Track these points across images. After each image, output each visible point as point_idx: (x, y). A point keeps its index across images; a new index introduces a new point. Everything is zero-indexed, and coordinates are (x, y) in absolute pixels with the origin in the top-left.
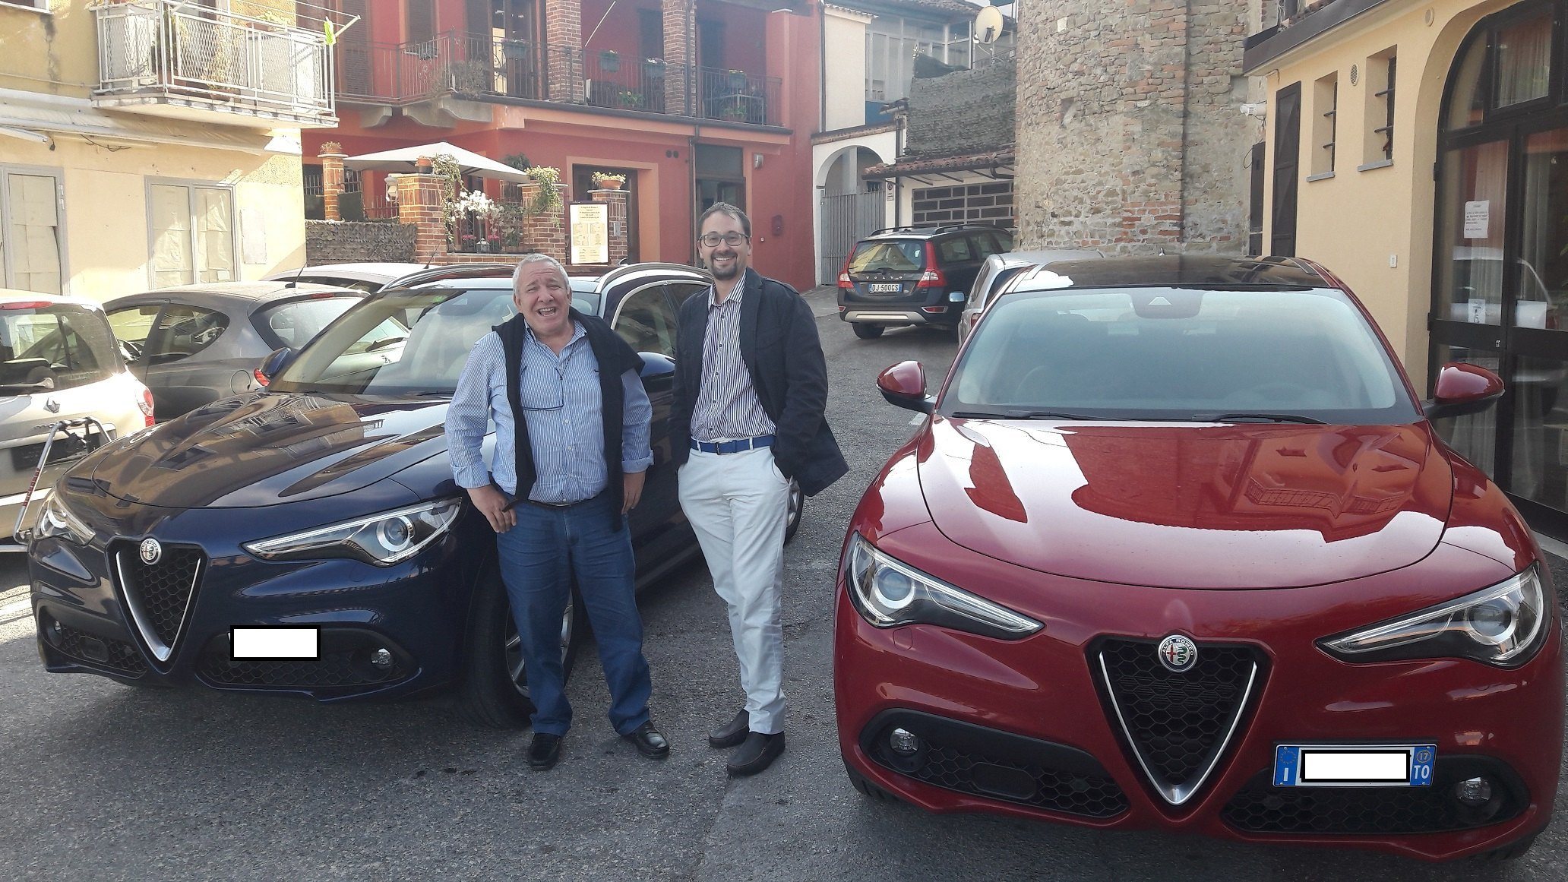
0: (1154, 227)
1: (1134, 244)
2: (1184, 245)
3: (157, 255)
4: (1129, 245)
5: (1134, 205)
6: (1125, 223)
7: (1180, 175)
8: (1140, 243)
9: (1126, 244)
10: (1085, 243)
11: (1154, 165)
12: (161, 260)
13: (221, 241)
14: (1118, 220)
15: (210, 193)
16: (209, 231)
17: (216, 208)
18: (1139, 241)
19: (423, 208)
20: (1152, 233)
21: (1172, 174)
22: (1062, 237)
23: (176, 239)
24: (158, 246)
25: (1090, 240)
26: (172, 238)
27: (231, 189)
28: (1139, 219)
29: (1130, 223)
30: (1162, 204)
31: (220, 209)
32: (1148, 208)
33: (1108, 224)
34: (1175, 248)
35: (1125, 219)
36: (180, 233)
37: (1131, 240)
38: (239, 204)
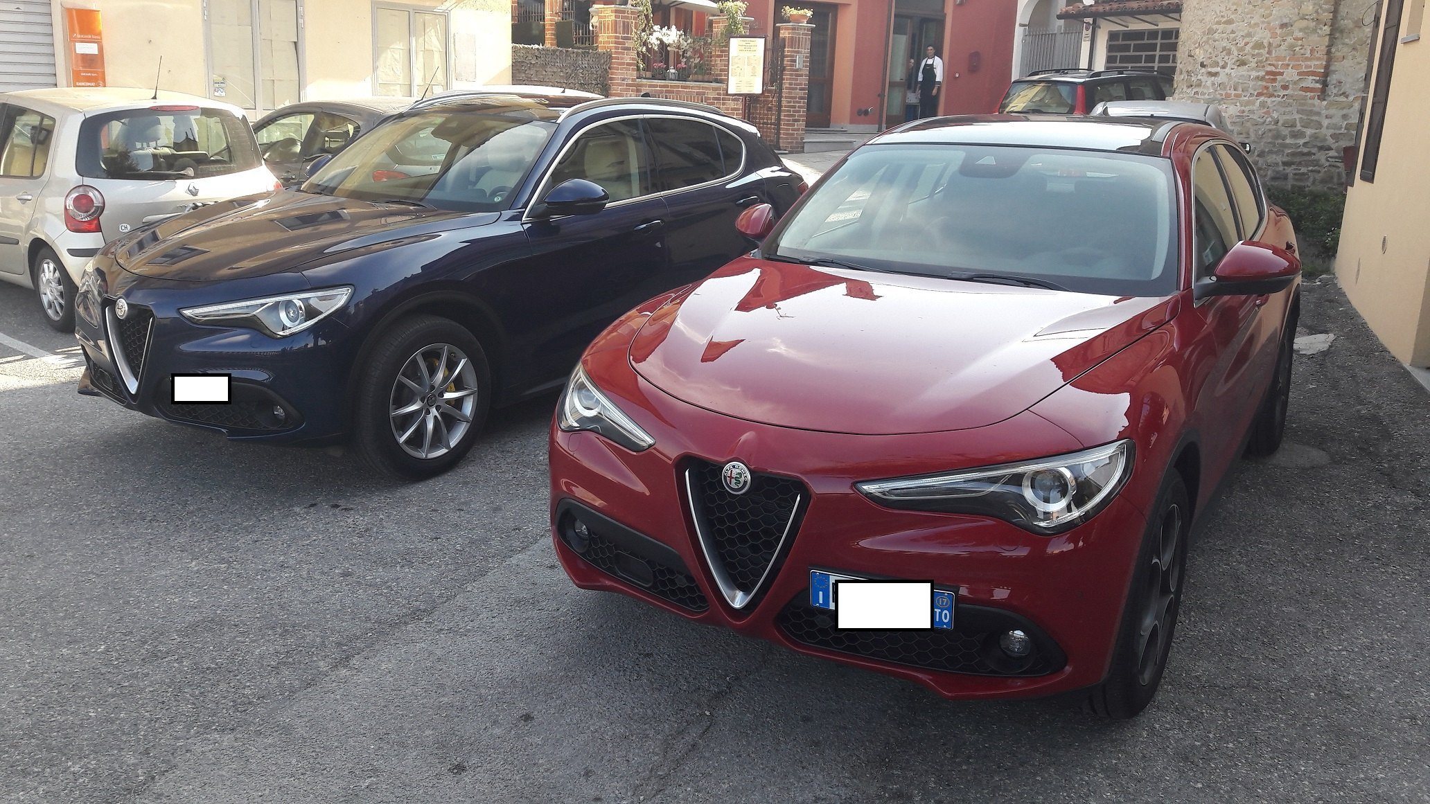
0: (1295, 83)
1: (1274, 99)
2: (1325, 103)
3: (380, 69)
4: (1269, 100)
5: (1278, 59)
6: (1267, 77)
7: (1329, 30)
8: (1279, 99)
9: (1266, 99)
10: (1228, 96)
11: (1303, 18)
12: (384, 74)
13: (437, 60)
14: (1262, 73)
15: (427, 17)
16: (425, 50)
17: (433, 30)
18: (1279, 96)
19: (617, 38)
20: (1294, 90)
21: (1321, 29)
22: (1208, 87)
23: (397, 56)
24: (380, 63)
25: (1233, 92)
26: (393, 56)
27: (446, 14)
28: (1282, 74)
29: (1272, 77)
30: (1307, 59)
31: (436, 32)
32: (1292, 63)
33: (1252, 77)
34: (1314, 106)
35: (1268, 73)
36: (401, 51)
37: (1271, 96)
38: (453, 28)
